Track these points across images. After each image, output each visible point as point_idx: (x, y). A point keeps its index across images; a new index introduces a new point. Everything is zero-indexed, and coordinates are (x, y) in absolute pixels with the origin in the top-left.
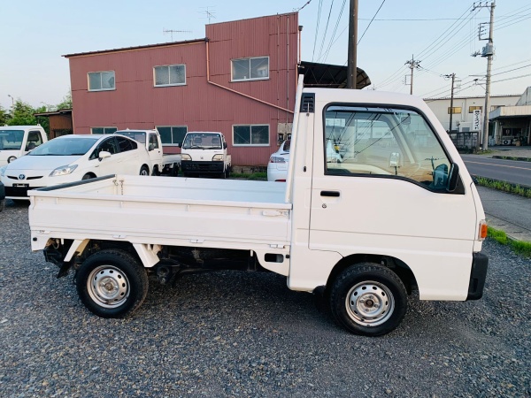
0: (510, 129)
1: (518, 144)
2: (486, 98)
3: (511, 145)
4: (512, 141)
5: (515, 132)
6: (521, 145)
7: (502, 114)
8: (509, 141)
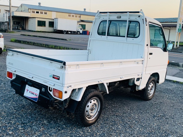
0: (16, 22)
1: (21, 29)
2: (10, 6)
3: (17, 29)
4: (18, 27)
5: (18, 23)
6: (22, 29)
7: (15, 15)
8: (17, 27)
